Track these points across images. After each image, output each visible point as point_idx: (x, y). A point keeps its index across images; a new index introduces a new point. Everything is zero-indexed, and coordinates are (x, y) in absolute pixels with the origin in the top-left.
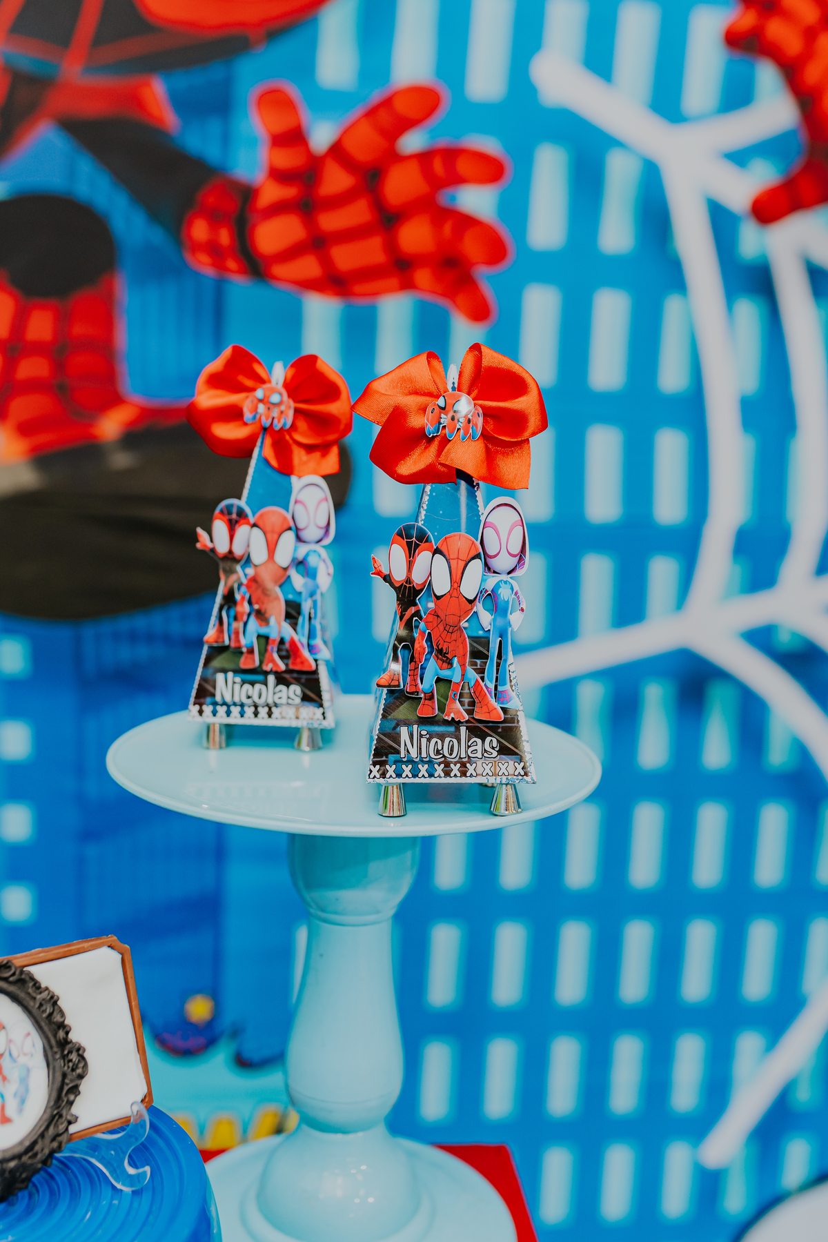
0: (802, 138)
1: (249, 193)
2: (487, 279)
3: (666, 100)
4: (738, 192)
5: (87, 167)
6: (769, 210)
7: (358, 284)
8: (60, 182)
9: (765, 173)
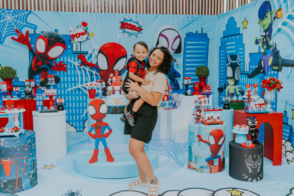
0: (82, 62)
1: (54, 66)
3: (74, 61)
4: (79, 65)
5: (46, 66)
6: (80, 66)
7: (60, 70)
8: (45, 67)
9: (80, 64)
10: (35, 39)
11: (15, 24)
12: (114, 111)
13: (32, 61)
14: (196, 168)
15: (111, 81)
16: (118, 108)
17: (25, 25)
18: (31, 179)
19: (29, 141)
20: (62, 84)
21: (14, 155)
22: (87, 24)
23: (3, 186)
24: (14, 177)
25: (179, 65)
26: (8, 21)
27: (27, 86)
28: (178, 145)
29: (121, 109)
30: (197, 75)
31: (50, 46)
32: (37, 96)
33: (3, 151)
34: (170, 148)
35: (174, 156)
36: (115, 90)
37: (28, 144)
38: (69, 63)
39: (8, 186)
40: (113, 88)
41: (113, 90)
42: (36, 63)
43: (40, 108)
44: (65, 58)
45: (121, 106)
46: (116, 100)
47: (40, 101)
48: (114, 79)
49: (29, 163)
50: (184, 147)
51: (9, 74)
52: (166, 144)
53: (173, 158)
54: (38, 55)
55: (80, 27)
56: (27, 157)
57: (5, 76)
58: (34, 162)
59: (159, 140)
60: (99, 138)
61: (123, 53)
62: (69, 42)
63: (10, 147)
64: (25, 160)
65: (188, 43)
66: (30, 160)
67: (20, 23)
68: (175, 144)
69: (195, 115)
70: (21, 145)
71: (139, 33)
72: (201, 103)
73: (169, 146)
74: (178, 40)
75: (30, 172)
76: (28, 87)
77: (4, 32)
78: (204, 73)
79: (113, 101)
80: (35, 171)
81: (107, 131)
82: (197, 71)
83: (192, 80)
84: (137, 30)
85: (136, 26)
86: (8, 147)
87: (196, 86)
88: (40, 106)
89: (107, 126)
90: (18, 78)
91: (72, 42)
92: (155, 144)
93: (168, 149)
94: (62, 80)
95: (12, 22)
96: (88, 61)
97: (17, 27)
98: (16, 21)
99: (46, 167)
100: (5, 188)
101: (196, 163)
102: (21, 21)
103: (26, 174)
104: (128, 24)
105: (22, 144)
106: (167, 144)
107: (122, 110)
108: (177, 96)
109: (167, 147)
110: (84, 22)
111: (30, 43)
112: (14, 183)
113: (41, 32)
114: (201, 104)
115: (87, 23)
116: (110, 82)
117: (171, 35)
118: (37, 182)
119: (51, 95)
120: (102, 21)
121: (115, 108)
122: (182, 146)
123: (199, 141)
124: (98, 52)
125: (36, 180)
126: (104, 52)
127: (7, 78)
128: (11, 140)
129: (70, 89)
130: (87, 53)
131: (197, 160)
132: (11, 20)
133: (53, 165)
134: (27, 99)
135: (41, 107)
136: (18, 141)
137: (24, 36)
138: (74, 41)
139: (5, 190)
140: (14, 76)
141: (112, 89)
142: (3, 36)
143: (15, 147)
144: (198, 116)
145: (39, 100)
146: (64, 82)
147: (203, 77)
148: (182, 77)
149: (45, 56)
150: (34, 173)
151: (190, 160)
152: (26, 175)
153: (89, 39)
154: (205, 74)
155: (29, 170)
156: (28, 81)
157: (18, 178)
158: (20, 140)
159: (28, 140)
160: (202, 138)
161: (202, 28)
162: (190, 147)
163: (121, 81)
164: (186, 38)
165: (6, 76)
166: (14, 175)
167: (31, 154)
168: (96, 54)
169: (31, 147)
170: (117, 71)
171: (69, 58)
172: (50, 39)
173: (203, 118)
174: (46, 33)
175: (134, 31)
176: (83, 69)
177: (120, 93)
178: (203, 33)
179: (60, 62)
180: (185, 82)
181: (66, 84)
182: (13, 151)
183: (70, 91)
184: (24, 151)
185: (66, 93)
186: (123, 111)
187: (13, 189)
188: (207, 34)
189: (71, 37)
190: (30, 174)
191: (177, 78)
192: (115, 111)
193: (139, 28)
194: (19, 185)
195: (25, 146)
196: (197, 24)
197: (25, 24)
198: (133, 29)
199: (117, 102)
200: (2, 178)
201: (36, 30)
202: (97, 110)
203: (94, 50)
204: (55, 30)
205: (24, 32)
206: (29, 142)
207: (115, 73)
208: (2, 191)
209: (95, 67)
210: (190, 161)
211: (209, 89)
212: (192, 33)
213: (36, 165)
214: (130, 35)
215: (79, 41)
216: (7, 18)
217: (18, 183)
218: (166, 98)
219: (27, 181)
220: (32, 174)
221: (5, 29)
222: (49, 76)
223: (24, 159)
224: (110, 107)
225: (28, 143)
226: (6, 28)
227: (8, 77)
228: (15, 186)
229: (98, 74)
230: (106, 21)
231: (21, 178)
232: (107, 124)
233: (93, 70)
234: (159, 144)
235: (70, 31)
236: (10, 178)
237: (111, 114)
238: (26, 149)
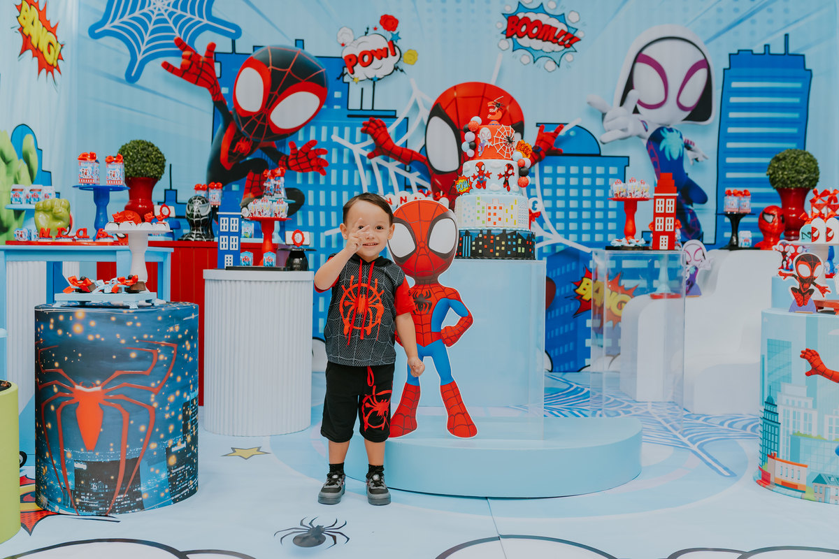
0: (375, 145)
1: (288, 157)
2: (325, 169)
3: (353, 141)
4: (365, 153)
5: (264, 154)
6: (371, 156)
7: (305, 170)
8: (259, 156)
9: (369, 151)
10: (234, 70)
11: (175, 23)
12: (481, 247)
13: (220, 138)
14: (795, 481)
15: (473, 143)
16: (498, 238)
17: (207, 25)
18: (173, 471)
19: (171, 329)
20: (311, 214)
21: (117, 374)
22: (397, 21)
23: (71, 483)
24: (109, 454)
25: (704, 159)
26: (156, 12)
27: (195, 199)
28: (704, 420)
29: (507, 241)
30: (773, 182)
31: (280, 93)
32: (221, 219)
33: (80, 355)
34: (678, 426)
35: (695, 448)
36: (485, 172)
37: (168, 340)
38: (335, 147)
39: (88, 484)
40: (480, 165)
41: (481, 173)
42: (232, 144)
43: (229, 259)
44: (324, 129)
45: (507, 232)
46: (490, 208)
47: (231, 237)
48: (485, 133)
49: (167, 408)
50: (730, 426)
51: (144, 162)
52: (660, 416)
53: (695, 452)
54: (241, 117)
55: (375, 32)
56: (161, 387)
57: (131, 167)
58: (186, 409)
59: (632, 404)
60: (424, 346)
61: (510, 115)
62: (338, 79)
63: (103, 339)
64: (153, 396)
65: (735, 85)
66: (171, 398)
67: (191, 19)
68: (695, 417)
69: (793, 275)
70: (141, 340)
71: (566, 50)
72: (815, 235)
73: (670, 422)
74: (701, 75)
75: (170, 442)
76: (200, 201)
77: (143, 48)
78: (799, 172)
79: (478, 212)
80: (187, 445)
81: (452, 319)
82: (774, 167)
83: (756, 198)
84: (560, 40)
85: (556, 29)
86: (96, 341)
87: (769, 219)
88: (229, 252)
89: (454, 302)
90: (176, 191)
91: (346, 79)
92: (621, 412)
93: (670, 428)
94: (310, 200)
95: (166, 16)
96: (397, 139)
97: (180, 33)
98: (179, 12)
99: (235, 452)
100: (80, 493)
101: (794, 461)
102: (193, 12)
103: (155, 450)
104: (532, 20)
105: (146, 336)
106: (664, 416)
107: (512, 246)
108: (700, 252)
109: (663, 422)
110: (389, 14)
111: (219, 81)
112: (112, 477)
113: (254, 47)
114: (815, 239)
115: (396, 17)
116: (471, 147)
117: (676, 59)
118: (196, 486)
119: (268, 216)
120: (444, 11)
121: (485, 237)
122: (722, 424)
123: (808, 374)
124: (428, 113)
125: (193, 479)
126: (450, 112)
127: (136, 174)
128: (109, 316)
129: (333, 233)
130: (395, 117)
131: (802, 449)
132: (166, 11)
133: (259, 448)
134: (195, 240)
135: (232, 256)
136: (135, 322)
137: (201, 60)
138: (352, 76)
139: (78, 500)
140: (159, 170)
141: (475, 171)
142: (140, 58)
143: (123, 341)
144: (802, 280)
145: (229, 234)
146: (317, 208)
147: (797, 189)
148: (711, 204)
149: (263, 123)
150: (184, 449)
151: (769, 454)
152: (155, 453)
153: (402, 71)
154: (805, 176)
155: (168, 436)
156: (203, 189)
157: (127, 458)
158: (139, 320)
159: (170, 326)
160: (822, 363)
161: (787, 36)
162: (770, 402)
163: (511, 142)
164: (730, 68)
165: (134, 168)
166: (113, 447)
167: (179, 379)
168: (422, 122)
169: (181, 352)
170: (496, 108)
171: (336, 129)
172: (279, 69)
173: (823, 290)
174: (266, 52)
175: (549, 44)
176: (380, 167)
177: (506, 184)
178: (791, 51)
179: (307, 142)
180: (730, 206)
181: (322, 214)
182: (114, 357)
183: (334, 239)
184: (152, 361)
185: (323, 244)
186: (514, 249)
187: (107, 499)
188: (803, 56)
189: (346, 63)
190: (168, 451)
191: (694, 204)
192: (486, 246)
193: (566, 34)
194: (129, 486)
195: (159, 346)
196: (770, 22)
197: (205, 21)
198: (545, 38)
199: (495, 214)
200: (69, 455)
201: (237, 41)
202: (421, 240)
203: (416, 107)
204: (296, 40)
205: (201, 48)
206: (174, 334)
207: (489, 116)
208: (68, 501)
209: (417, 160)
210: (770, 456)
211: (832, 203)
212: (752, 51)
213: (195, 423)
214: (536, 56)
215: (370, 77)
216: (154, 4)
217: (126, 479)
218: (664, 243)
219: (157, 476)
220: (176, 453)
221: (147, 38)
222: (269, 173)
223: (151, 390)
224: (467, 233)
225: (168, 334)
226: (150, 35)
227: (140, 170)
228: (115, 487)
229: (427, 185)
230: (459, 11)
231: (136, 460)
232: (453, 296)
233: (409, 172)
234: (634, 413)
235: (343, 45)
236: (97, 454)
237: (469, 258)
238: (161, 357)
